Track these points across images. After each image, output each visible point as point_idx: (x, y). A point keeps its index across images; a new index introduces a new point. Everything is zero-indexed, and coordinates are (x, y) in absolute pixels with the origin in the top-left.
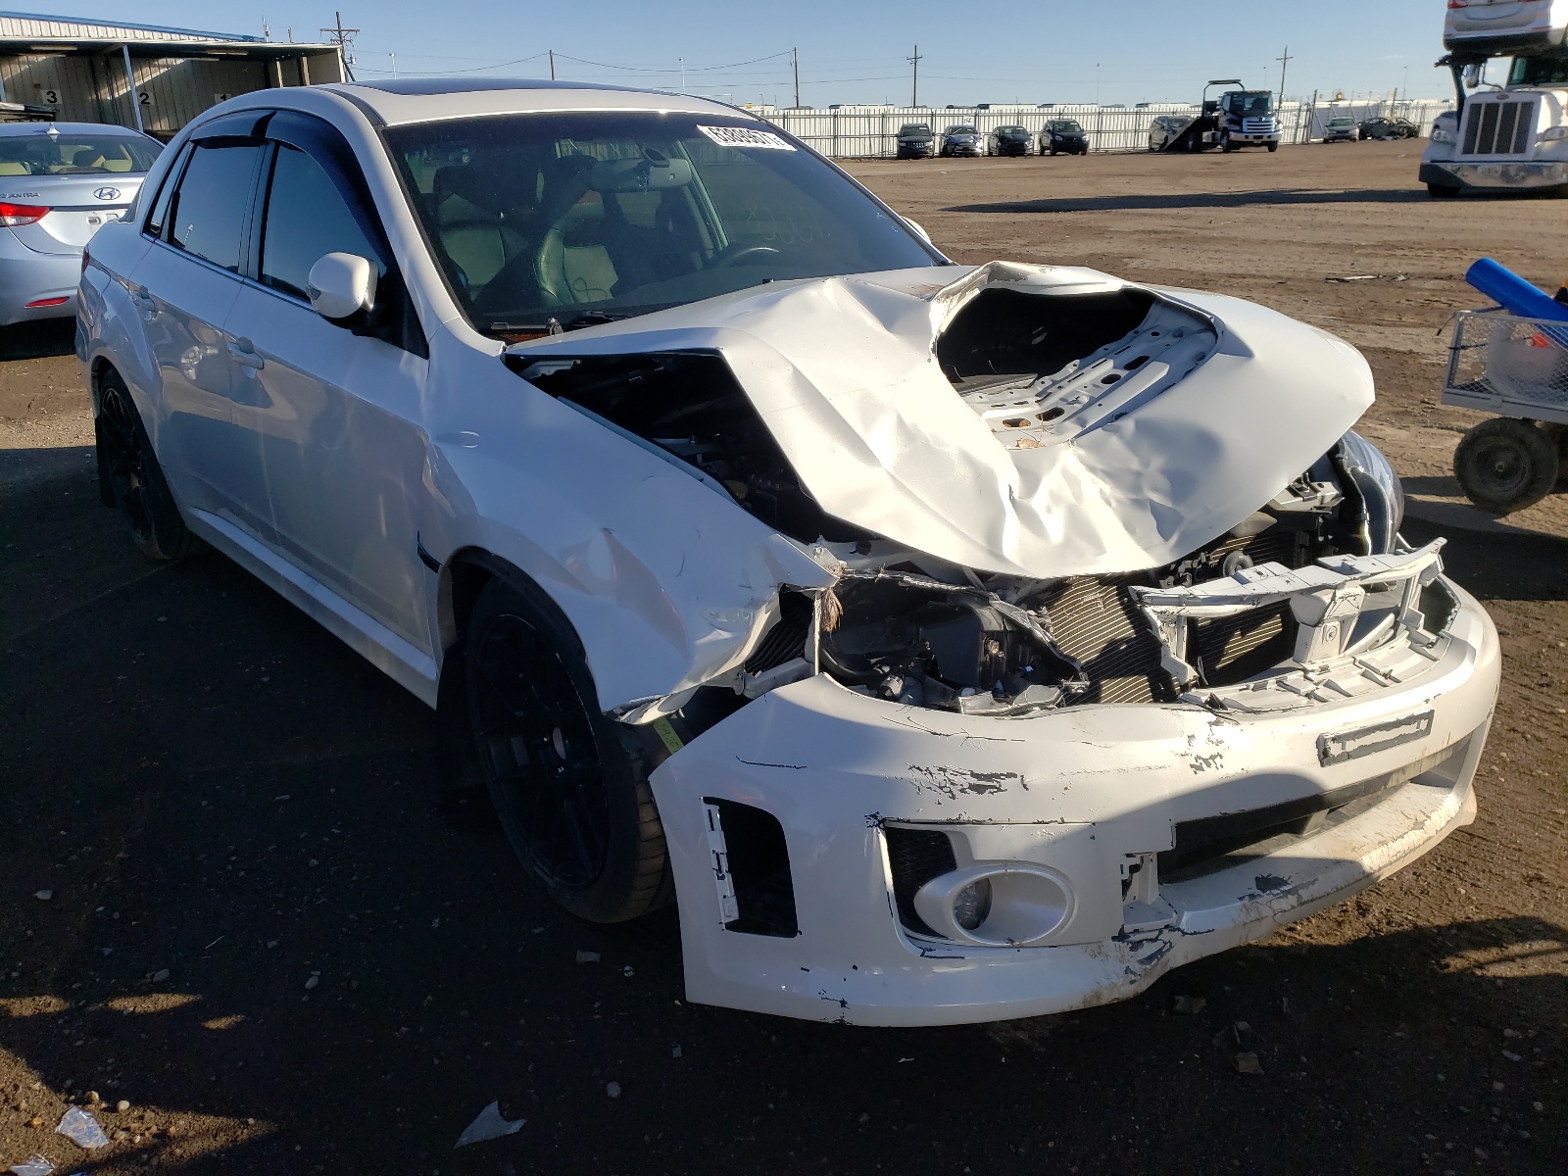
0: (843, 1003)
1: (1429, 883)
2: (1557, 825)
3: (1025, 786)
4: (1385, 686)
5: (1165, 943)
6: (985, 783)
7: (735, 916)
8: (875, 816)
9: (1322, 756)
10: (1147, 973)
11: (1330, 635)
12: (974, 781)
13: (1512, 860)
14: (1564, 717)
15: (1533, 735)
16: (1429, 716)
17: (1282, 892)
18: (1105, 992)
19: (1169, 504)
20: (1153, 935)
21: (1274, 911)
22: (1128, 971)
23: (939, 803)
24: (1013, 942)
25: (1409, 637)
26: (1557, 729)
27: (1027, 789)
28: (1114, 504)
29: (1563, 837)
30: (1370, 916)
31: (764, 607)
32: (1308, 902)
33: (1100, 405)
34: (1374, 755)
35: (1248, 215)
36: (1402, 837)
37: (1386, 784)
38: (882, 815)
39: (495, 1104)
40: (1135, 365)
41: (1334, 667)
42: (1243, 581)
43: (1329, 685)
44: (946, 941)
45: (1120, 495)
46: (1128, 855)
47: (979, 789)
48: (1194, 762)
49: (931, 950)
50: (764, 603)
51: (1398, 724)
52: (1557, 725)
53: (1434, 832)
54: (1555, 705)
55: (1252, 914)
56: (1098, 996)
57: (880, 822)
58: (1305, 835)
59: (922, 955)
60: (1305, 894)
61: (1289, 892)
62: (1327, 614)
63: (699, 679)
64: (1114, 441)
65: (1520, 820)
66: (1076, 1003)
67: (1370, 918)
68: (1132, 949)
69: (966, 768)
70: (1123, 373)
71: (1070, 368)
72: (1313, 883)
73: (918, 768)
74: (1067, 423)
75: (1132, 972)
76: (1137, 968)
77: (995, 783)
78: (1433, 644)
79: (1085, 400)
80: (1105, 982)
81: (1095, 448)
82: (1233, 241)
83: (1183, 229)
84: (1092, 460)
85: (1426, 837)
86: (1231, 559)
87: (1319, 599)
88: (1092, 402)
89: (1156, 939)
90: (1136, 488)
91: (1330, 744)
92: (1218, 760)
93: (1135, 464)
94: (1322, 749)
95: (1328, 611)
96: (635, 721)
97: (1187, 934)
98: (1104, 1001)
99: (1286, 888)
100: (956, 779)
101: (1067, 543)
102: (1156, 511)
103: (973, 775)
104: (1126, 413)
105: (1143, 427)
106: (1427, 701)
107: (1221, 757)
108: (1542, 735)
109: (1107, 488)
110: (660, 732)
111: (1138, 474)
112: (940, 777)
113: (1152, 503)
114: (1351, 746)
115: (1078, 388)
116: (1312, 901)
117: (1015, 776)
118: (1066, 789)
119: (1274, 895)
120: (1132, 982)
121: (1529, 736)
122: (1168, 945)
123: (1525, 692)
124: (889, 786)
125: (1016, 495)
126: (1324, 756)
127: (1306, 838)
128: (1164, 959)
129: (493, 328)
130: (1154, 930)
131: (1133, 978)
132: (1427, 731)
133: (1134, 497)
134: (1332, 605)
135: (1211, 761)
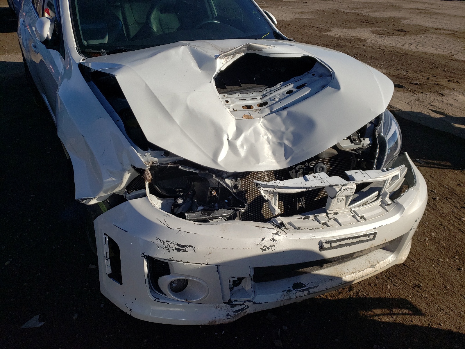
0: (131, 310)
1: (379, 282)
2: (437, 265)
3: (195, 251)
4: (359, 221)
5: (246, 306)
6: (181, 248)
7: (110, 272)
8: (143, 254)
9: (320, 248)
10: (235, 316)
11: (340, 201)
12: (177, 247)
13: (413, 277)
14: (464, 221)
15: (448, 228)
16: (375, 234)
17: (302, 290)
18: (217, 321)
19: (290, 146)
20: (242, 303)
21: (296, 296)
22: (228, 314)
23: (164, 253)
24: (187, 300)
25: (381, 201)
26: (458, 226)
27: (195, 252)
28: (271, 143)
29: (437, 270)
30: (351, 292)
31: (127, 172)
32: (312, 293)
33: (280, 103)
34: (346, 247)
35: (454, 5)
36: (363, 270)
37: (352, 256)
38: (146, 254)
39: (38, 315)
40: (300, 88)
41: (340, 213)
42: (306, 180)
43: (336, 220)
44: (166, 296)
45: (275, 140)
46: (232, 277)
47: (179, 250)
48: (262, 248)
49: (159, 299)
50: (127, 170)
51: (358, 237)
52: (459, 224)
53: (379, 268)
54: (462, 216)
55: (286, 297)
56: (214, 321)
57: (145, 256)
58: (324, 267)
59: (155, 300)
60: (312, 291)
61: (305, 290)
62: (337, 195)
63: (107, 193)
64: (278, 119)
65: (425, 261)
66: (206, 323)
67: (351, 293)
68: (231, 307)
69: (175, 242)
70: (294, 90)
71: (278, 86)
72: (317, 287)
73: (160, 240)
74: (267, 109)
75: (229, 315)
76: (232, 314)
77: (184, 249)
78: (389, 205)
79: (277, 100)
80: (218, 318)
81: (271, 121)
82: (444, 15)
83: (429, 9)
84: (268, 125)
85: (374, 270)
86: (318, 166)
87: (335, 189)
88: (280, 100)
89: (243, 304)
90: (281, 138)
91: (324, 244)
92: (273, 247)
93: (283, 129)
94: (320, 246)
95: (338, 194)
96: (87, 203)
97: (256, 303)
98: (217, 323)
99: (304, 288)
100: (171, 245)
101: (246, 158)
102: (286, 148)
103: (178, 245)
104: (288, 107)
105: (290, 114)
106: (375, 228)
107: (275, 246)
108: (451, 228)
109: (270, 136)
110: (101, 207)
111: (283, 133)
112: (166, 243)
113: (285, 144)
114: (334, 245)
115: (277, 94)
116: (314, 293)
117: (192, 247)
118: (210, 253)
119: (298, 291)
120: (228, 319)
121: (446, 228)
122: (247, 307)
123: (455, 210)
124: (150, 245)
125: (230, 139)
126: (321, 248)
127: (323, 269)
128: (245, 311)
129: (85, 51)
130: (242, 301)
131: (229, 317)
132: (374, 238)
133: (279, 141)
134: (340, 192)
135: (270, 248)
